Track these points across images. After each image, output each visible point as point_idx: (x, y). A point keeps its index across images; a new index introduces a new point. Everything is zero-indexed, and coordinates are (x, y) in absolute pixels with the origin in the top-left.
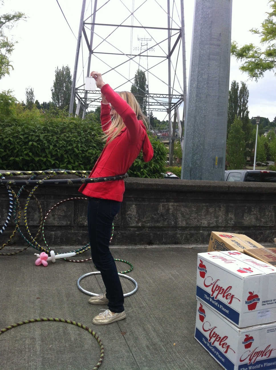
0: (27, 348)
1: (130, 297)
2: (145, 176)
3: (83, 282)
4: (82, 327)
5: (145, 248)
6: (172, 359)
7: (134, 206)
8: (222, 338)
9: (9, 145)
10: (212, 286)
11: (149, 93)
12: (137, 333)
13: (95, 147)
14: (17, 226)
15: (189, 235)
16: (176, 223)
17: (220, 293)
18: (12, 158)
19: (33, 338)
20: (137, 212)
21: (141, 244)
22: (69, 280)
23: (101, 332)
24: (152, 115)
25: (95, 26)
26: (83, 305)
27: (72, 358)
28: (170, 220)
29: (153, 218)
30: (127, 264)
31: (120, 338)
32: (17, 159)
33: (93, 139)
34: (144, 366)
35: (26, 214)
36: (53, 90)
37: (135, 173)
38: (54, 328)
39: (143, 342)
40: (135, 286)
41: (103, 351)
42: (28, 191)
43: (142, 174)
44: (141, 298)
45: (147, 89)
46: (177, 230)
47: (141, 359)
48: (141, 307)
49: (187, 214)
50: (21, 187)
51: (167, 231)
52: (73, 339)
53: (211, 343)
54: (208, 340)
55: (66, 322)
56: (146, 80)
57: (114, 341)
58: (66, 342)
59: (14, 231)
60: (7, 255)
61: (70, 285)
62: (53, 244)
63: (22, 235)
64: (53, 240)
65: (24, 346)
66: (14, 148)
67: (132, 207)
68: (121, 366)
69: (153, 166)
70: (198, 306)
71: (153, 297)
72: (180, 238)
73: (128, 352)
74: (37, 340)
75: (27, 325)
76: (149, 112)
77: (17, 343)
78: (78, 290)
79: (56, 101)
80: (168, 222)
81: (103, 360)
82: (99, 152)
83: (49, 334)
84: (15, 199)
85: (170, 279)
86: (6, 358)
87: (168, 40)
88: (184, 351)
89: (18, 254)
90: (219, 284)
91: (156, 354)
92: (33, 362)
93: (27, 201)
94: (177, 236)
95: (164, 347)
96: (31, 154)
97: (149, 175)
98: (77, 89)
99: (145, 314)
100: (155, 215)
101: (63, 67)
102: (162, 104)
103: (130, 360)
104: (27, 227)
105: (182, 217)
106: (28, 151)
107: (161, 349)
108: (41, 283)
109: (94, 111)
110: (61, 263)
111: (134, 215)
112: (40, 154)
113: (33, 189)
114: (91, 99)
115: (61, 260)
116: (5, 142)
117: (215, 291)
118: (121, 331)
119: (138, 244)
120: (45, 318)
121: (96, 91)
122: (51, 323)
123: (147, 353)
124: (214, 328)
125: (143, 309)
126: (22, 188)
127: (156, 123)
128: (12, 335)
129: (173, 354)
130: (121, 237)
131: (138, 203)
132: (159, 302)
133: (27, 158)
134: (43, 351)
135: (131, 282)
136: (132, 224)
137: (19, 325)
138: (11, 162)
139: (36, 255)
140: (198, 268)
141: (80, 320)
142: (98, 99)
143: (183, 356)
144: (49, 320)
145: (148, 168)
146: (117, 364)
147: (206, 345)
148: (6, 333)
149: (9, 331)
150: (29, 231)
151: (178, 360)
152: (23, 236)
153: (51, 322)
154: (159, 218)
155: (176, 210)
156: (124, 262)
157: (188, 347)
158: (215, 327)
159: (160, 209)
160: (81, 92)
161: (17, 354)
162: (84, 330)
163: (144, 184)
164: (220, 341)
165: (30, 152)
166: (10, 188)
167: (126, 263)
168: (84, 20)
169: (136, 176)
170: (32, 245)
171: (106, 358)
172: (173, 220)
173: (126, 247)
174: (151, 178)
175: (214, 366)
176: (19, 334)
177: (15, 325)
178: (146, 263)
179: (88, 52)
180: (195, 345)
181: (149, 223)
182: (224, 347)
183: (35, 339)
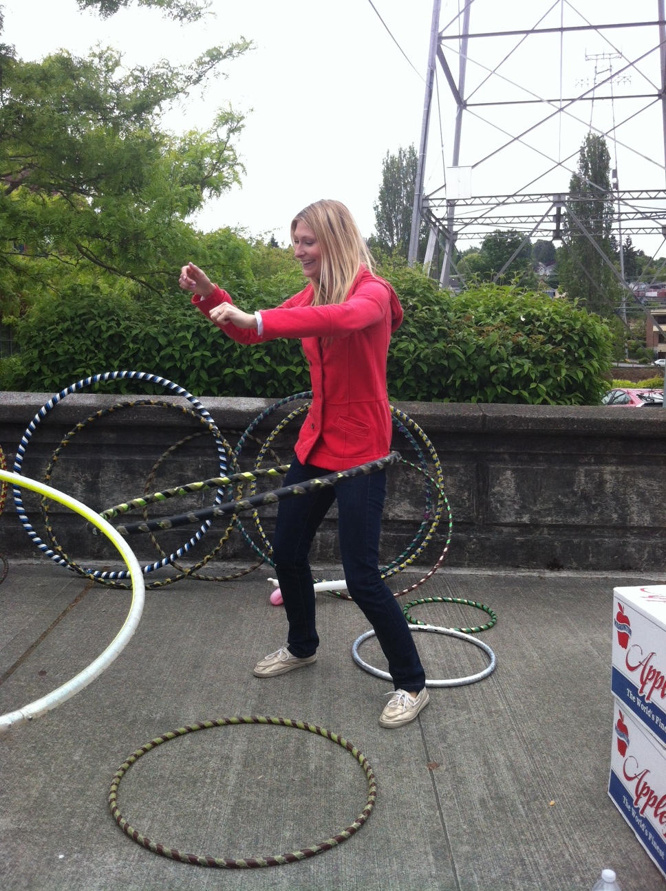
0: (209, 776)
1: (472, 686)
2: (541, 399)
3: (367, 647)
4: (339, 743)
5: (541, 578)
6: (535, 835)
7: (509, 473)
8: (659, 800)
9: (222, 341)
10: (642, 667)
11: (620, 189)
12: (466, 768)
13: (413, 335)
14: (234, 518)
15: (659, 547)
16: (624, 517)
17: (656, 686)
18: (228, 371)
19: (228, 757)
20: (518, 489)
21: (529, 567)
22: (337, 640)
23: (380, 758)
24: (630, 245)
25: (470, 40)
26: (353, 695)
27: (301, 807)
28: (607, 508)
29: (559, 504)
30: (482, 612)
31: (421, 775)
32: (240, 372)
33: (411, 316)
34: (461, 842)
35: (254, 491)
36: (377, 207)
37: (515, 393)
38: (276, 740)
39: (474, 790)
40: (490, 662)
41: (372, 797)
42: (259, 440)
43: (535, 394)
44: (497, 691)
45: (612, 181)
46: (628, 535)
47: (458, 826)
48: (491, 712)
49: (655, 495)
50: (244, 432)
51: (601, 536)
52: (312, 767)
53: (638, 809)
54: (634, 802)
55: (307, 729)
56: (609, 158)
57: (405, 780)
58: (294, 774)
59: (228, 529)
60: (216, 580)
61: (337, 650)
62: (318, 559)
63: (247, 536)
64: (318, 551)
65: (205, 773)
66: (233, 348)
67: (504, 477)
68: (407, 835)
69: (563, 374)
70: (617, 717)
71: (529, 691)
72: (637, 556)
73: (431, 807)
74: (234, 762)
75: (222, 729)
76: (621, 238)
77: (191, 764)
78: (351, 663)
79: (385, 234)
80: (600, 514)
81: (367, 819)
82: (423, 347)
83: (263, 752)
84: (230, 458)
85: (586, 652)
86: (161, 792)
87: (659, 49)
88: (571, 821)
89: (239, 579)
90: (655, 663)
91: (499, 820)
92: (214, 805)
93: (257, 464)
94: (628, 550)
95: (524, 807)
96: (267, 359)
97: (554, 398)
98: (427, 199)
99: (498, 729)
100: (565, 495)
101: (401, 149)
102: (649, 215)
103: (432, 826)
104: (258, 521)
105: (641, 501)
106: (263, 352)
107: (513, 811)
108: (274, 642)
109: (478, 249)
110: (329, 602)
111: (509, 496)
112: (290, 358)
113: (269, 435)
114: (461, 219)
115: (329, 596)
116: (213, 335)
117: (648, 681)
118: (429, 761)
119: (522, 568)
120: (262, 718)
121: (473, 199)
122: (274, 729)
123: (478, 814)
124: (645, 773)
125: (497, 715)
126: (244, 435)
127: (641, 266)
128: (184, 748)
129: (541, 824)
130: (478, 548)
131: (520, 467)
132: (540, 704)
133: (261, 369)
134: (241, 786)
135: (483, 653)
136: (505, 517)
137: (203, 727)
138: (228, 379)
139: (271, 582)
140: (615, 622)
141: (339, 727)
142: (481, 217)
143: (567, 832)
144: (270, 722)
145: (551, 381)
146: (399, 831)
147: (628, 814)
148: (174, 741)
149: (181, 738)
150: (261, 529)
151: (549, 840)
152: (250, 540)
153: (275, 726)
154: (575, 505)
155: (624, 484)
156: (476, 606)
157: (585, 814)
158: (648, 771)
159: (580, 482)
160: (437, 205)
161: (185, 786)
162: (343, 750)
163: (531, 420)
164: (655, 806)
165: (266, 355)
166: (219, 435)
167: (482, 608)
168: (440, 31)
169: (520, 400)
170: (269, 560)
171: (376, 814)
172: (616, 510)
173: (490, 573)
174: (559, 404)
175: (639, 866)
176: (199, 746)
177: (195, 726)
178: (532, 613)
179: (455, 105)
180: (605, 811)
181: (548, 515)
182: (663, 821)
183: (231, 759)
